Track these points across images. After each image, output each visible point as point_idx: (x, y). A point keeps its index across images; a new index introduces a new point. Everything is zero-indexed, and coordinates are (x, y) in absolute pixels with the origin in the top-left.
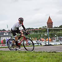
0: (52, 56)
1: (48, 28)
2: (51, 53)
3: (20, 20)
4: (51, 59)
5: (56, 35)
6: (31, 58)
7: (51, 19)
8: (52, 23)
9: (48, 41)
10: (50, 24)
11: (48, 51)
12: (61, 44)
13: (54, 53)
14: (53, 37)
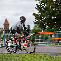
0: (7, 57)
1: (4, 30)
3: (21, 19)
5: (12, 37)
9: (4, 43)
11: (4, 53)
13: (9, 55)
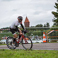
1: (25, 28)
2: (28, 51)
4: (27, 56)
5: (32, 34)
6: (9, 56)
7: (28, 19)
8: (29, 23)
10: (27, 24)
12: (37, 42)
14: (30, 36)
